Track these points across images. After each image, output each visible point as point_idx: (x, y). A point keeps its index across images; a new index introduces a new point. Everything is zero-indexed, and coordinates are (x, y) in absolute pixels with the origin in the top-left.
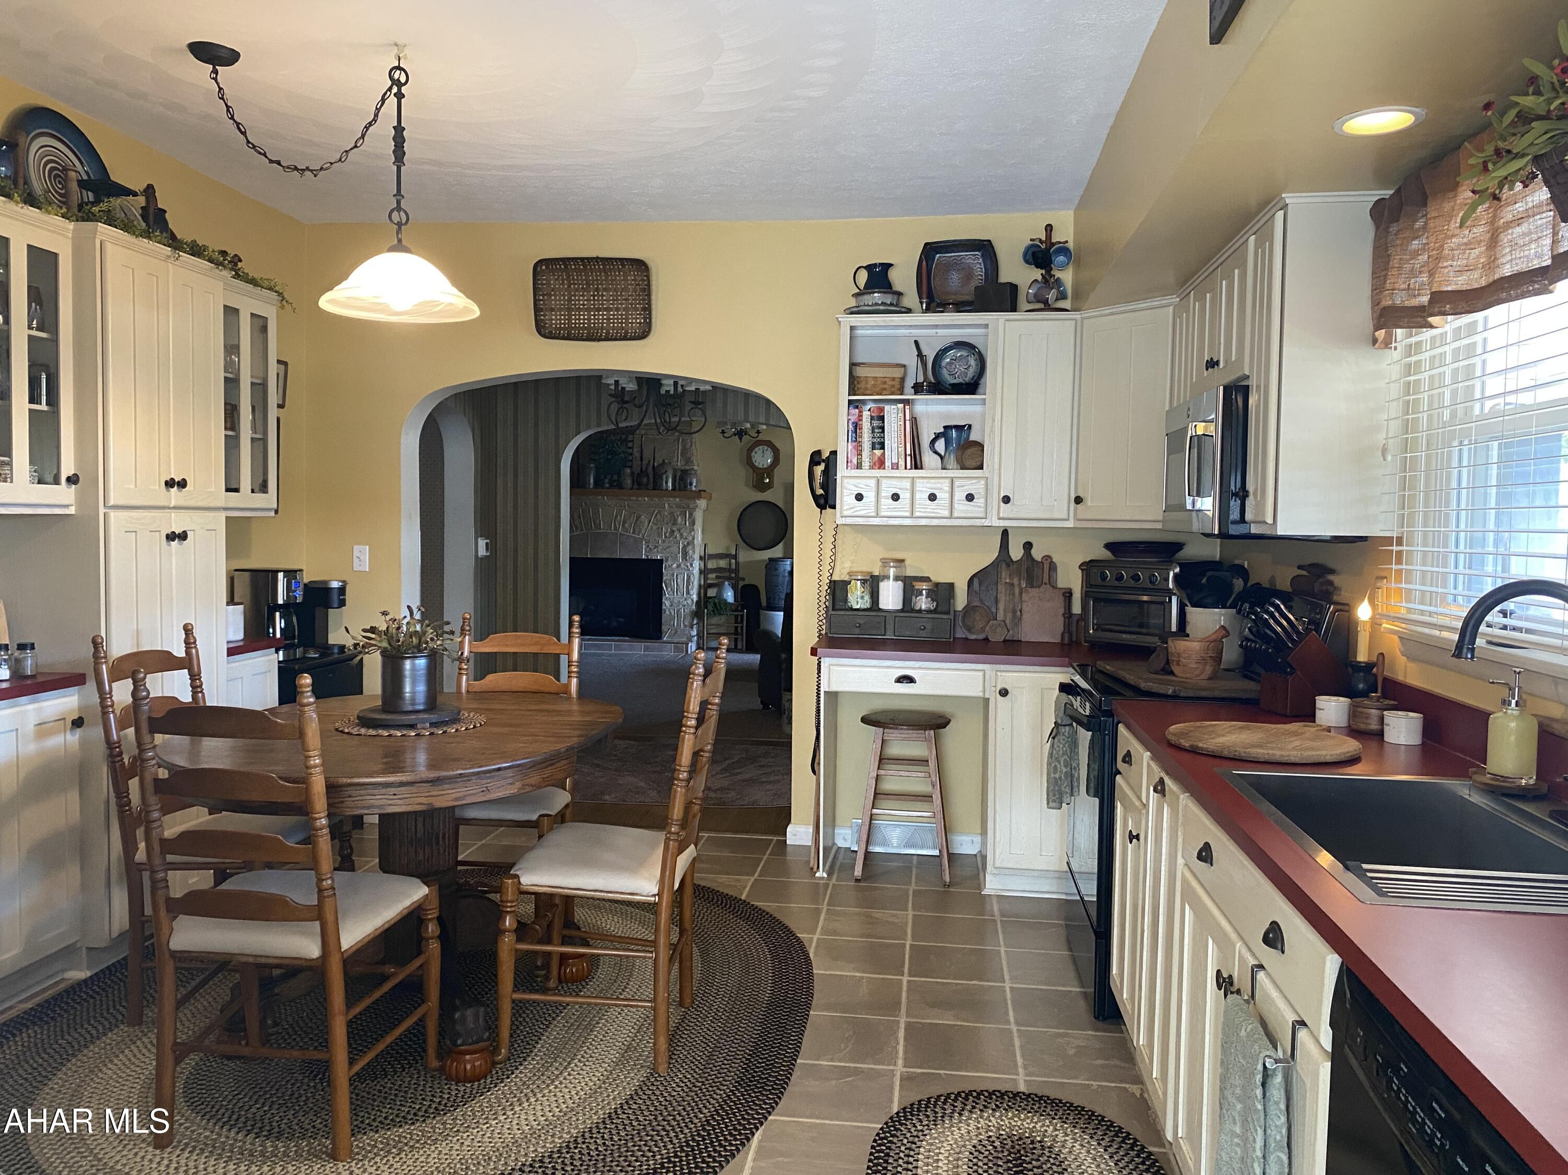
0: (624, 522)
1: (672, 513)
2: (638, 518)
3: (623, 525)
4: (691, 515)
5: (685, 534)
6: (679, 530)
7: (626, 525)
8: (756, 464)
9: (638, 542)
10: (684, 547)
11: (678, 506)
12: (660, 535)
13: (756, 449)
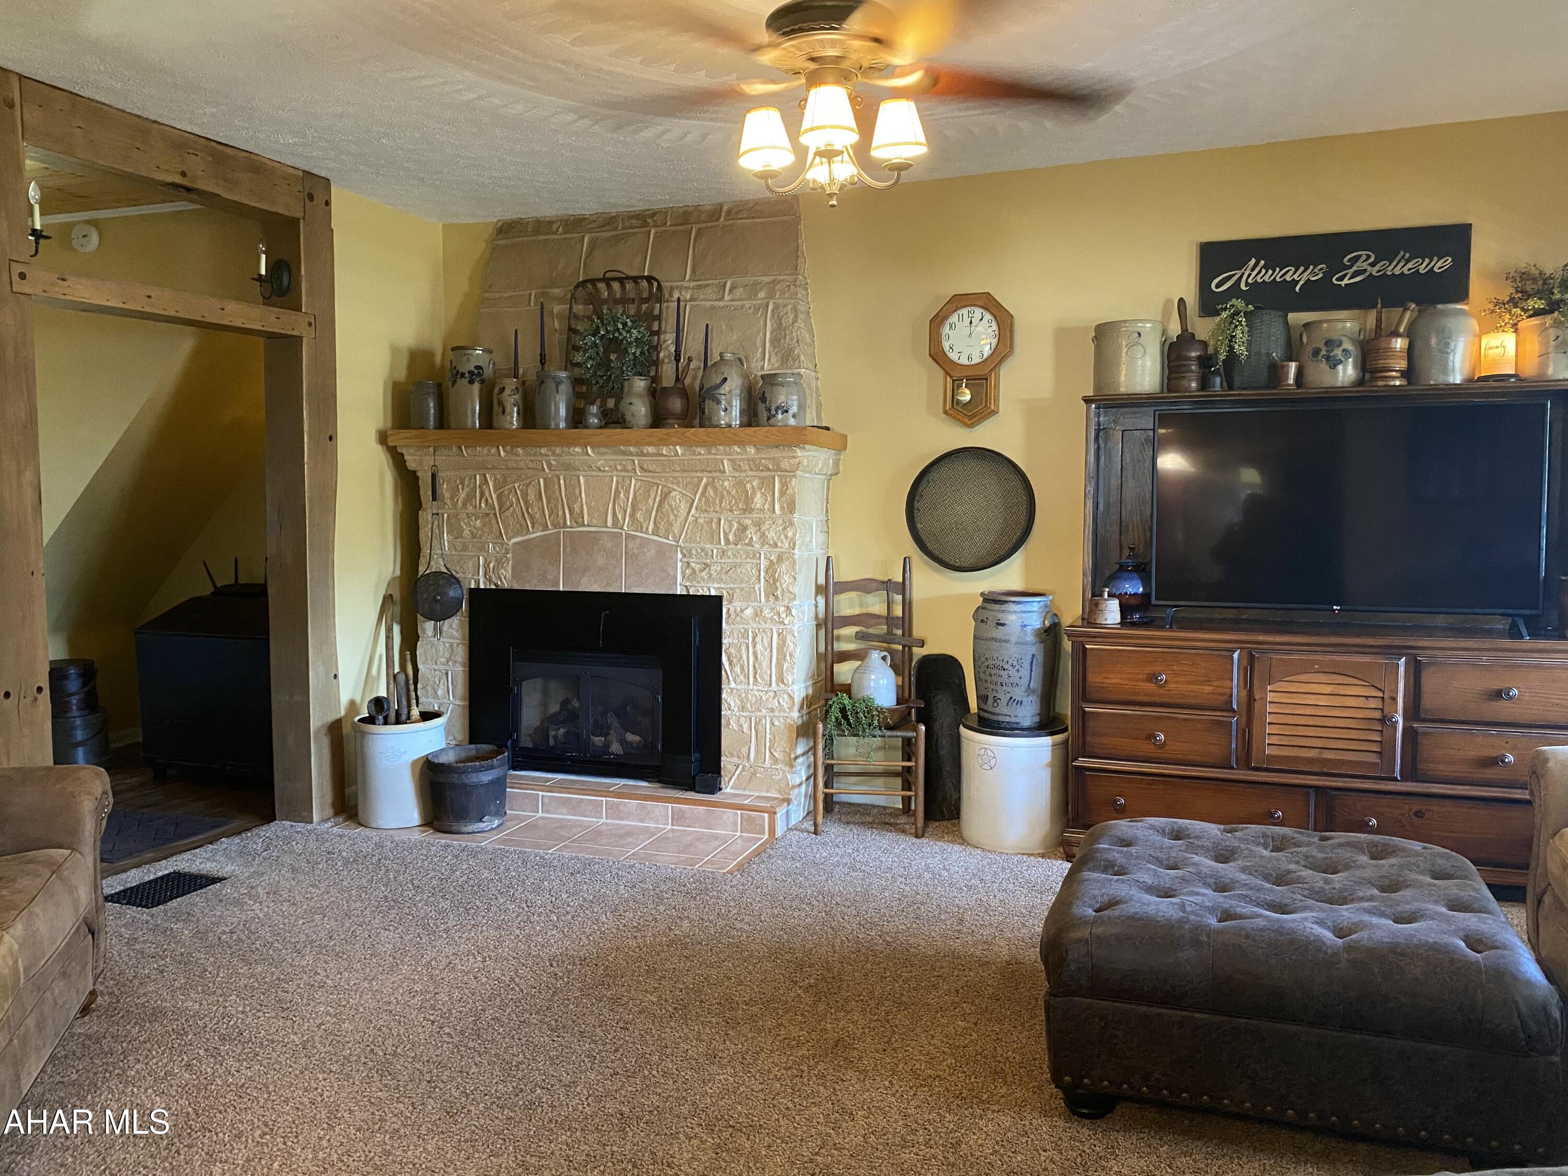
0: (634, 509)
1: (740, 484)
2: (665, 496)
3: (632, 516)
4: (785, 486)
5: (771, 535)
6: (758, 524)
7: (639, 515)
8: (953, 356)
9: (664, 552)
10: (771, 566)
11: (756, 466)
12: (713, 537)
13: (954, 318)
